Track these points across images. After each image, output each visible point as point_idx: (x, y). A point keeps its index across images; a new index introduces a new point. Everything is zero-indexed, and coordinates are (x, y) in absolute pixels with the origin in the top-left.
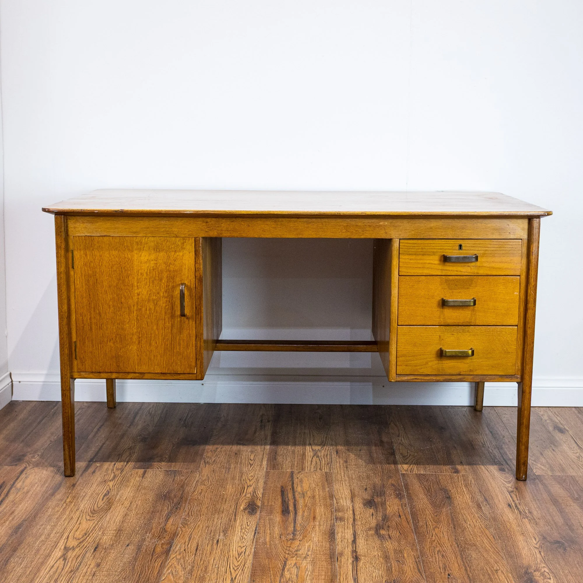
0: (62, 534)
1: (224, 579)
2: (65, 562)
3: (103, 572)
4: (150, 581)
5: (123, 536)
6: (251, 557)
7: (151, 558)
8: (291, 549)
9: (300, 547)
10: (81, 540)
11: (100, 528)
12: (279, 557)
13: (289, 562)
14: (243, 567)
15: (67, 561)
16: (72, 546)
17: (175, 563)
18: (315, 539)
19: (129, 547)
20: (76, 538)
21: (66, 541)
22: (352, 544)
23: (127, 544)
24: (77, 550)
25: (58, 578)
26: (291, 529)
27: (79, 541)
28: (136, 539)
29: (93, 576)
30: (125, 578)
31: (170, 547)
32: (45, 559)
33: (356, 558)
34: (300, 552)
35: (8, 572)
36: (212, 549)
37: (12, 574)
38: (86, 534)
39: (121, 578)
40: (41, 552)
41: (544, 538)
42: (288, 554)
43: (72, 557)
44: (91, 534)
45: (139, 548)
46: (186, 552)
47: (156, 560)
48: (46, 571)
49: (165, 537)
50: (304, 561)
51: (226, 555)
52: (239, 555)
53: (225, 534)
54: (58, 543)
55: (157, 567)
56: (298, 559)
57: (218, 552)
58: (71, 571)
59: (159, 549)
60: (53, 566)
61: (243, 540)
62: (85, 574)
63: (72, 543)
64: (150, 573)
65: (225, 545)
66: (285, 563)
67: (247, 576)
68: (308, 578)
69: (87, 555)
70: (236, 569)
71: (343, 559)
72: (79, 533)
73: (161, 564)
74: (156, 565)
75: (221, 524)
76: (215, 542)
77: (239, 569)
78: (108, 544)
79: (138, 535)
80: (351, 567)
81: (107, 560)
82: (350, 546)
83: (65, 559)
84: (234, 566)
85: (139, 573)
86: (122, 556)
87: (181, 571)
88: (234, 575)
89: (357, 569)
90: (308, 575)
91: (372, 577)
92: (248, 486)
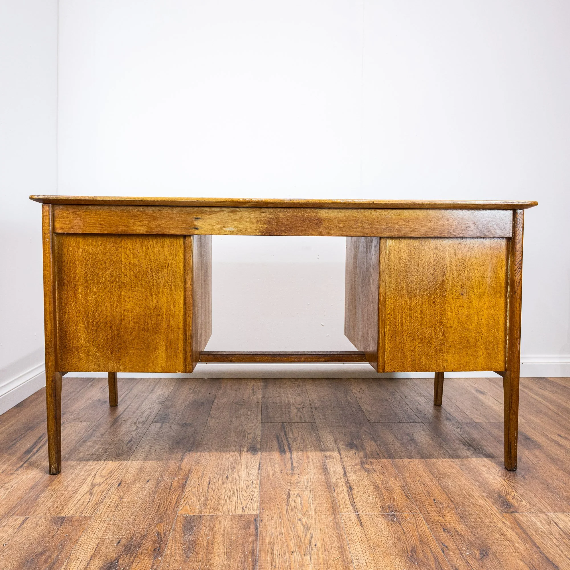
0: (90, 472)
1: (236, 508)
2: (91, 496)
3: (125, 504)
4: (168, 511)
5: (144, 473)
6: (258, 488)
7: (168, 491)
8: (292, 482)
9: (300, 480)
10: (107, 477)
11: (124, 468)
12: (283, 489)
13: (292, 493)
14: (252, 498)
15: (93, 495)
16: (98, 482)
17: (191, 495)
18: (311, 473)
19: (149, 482)
20: (102, 476)
21: (93, 478)
22: (344, 477)
23: (148, 480)
24: (102, 486)
25: (83, 510)
26: (289, 465)
27: (105, 478)
28: (156, 476)
29: (116, 508)
30: (145, 509)
31: (186, 482)
32: (73, 494)
33: (350, 488)
34: (300, 484)
35: (37, 506)
36: (223, 483)
37: (41, 507)
38: (111, 473)
39: (142, 509)
40: (70, 488)
42: (290, 486)
43: (98, 492)
44: (116, 473)
45: (158, 483)
46: (200, 486)
47: (173, 493)
48: (73, 504)
49: (181, 474)
50: (305, 492)
51: (236, 487)
52: (247, 487)
53: (233, 471)
54: (86, 480)
55: (174, 499)
56: (299, 490)
57: (229, 485)
58: (96, 504)
59: (175, 484)
60: (80, 499)
61: (250, 475)
62: (109, 506)
63: (98, 480)
64: (168, 504)
65: (233, 479)
66: (289, 494)
67: (256, 505)
69: (112, 490)
70: (245, 499)
71: (339, 489)
72: (105, 472)
73: (178, 496)
74: (174, 497)
75: (228, 462)
76: (225, 477)
77: (249, 499)
78: (131, 480)
79: (157, 473)
80: (348, 495)
81: (129, 494)
82: (343, 479)
83: (91, 494)
84: (244, 497)
85: (158, 505)
86: (143, 490)
87: (197, 502)
88: (244, 505)
89: (353, 497)
90: (311, 503)
91: (368, 503)
92: (248, 434)
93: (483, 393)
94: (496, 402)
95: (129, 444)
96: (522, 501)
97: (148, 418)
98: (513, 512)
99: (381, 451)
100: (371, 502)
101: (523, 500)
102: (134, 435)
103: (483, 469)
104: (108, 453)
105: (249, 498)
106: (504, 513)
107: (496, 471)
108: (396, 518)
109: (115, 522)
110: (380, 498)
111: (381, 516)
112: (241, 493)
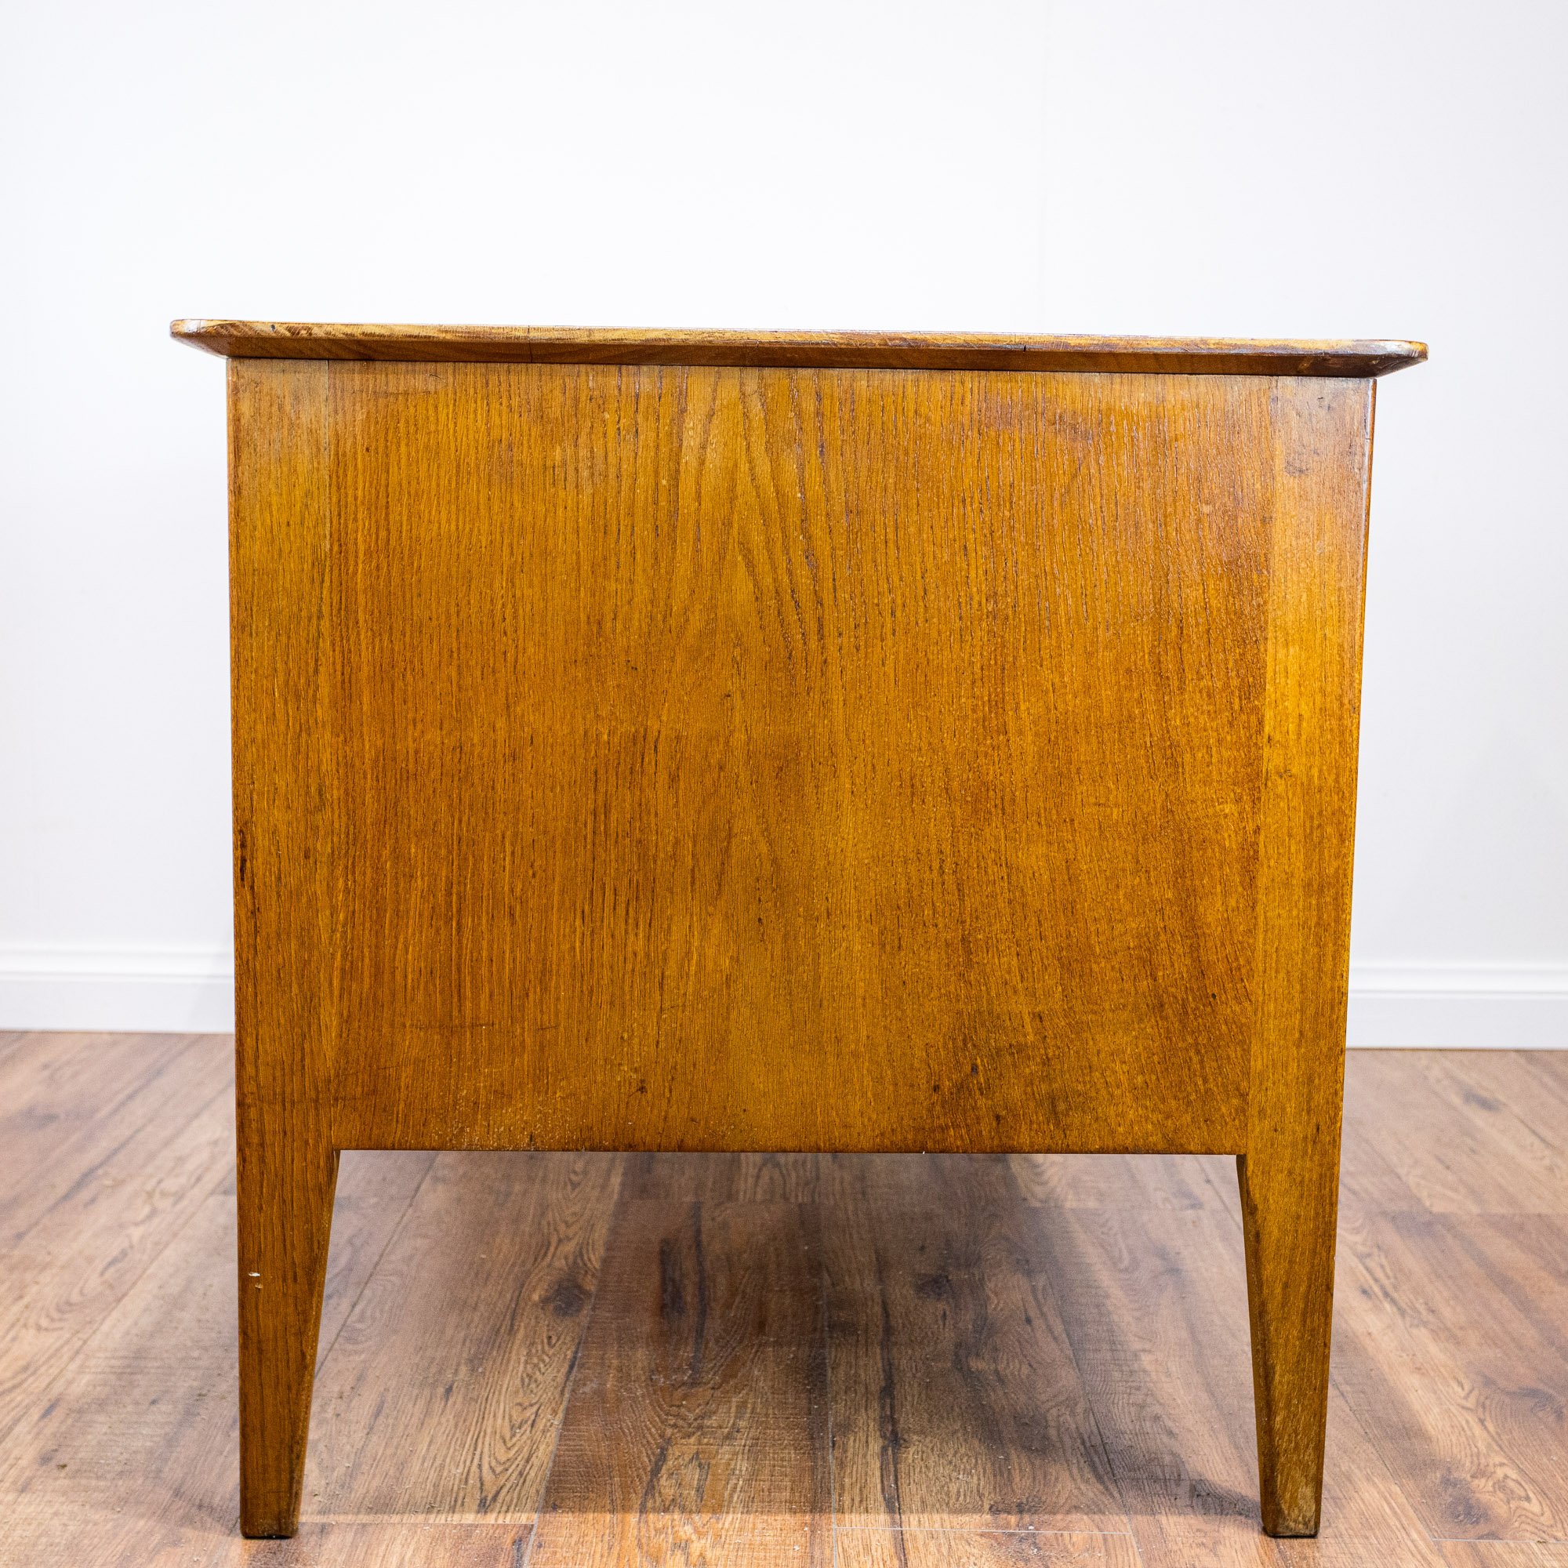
1: (456, 1501)
5: (146, 1374)
6: (552, 1434)
8: (683, 1412)
9: (713, 1408)
10: (8, 1385)
11: (78, 1352)
12: (644, 1437)
13: (673, 1452)
14: (525, 1465)
18: (760, 1384)
19: (160, 1405)
22: (881, 1398)
23: (155, 1398)
26: (685, 1354)
28: (187, 1383)
33: (895, 1440)
34: (710, 1422)
36: (428, 1412)
38: (27, 1369)
41: (1488, 1382)
42: (675, 1426)
44: (41, 1370)
45: (191, 1409)
46: (344, 1420)
50: (726, 1448)
51: (473, 1429)
52: (515, 1428)
53: (473, 1370)
56: (706, 1440)
61: (533, 1386)
65: (469, 1400)
66: (662, 1453)
67: (533, 1492)
68: (735, 1499)
69: (17, 1430)
70: (498, 1469)
71: (851, 1442)
75: (464, 1340)
76: (441, 1390)
77: (510, 1471)
78: (94, 1395)
80: (878, 1464)
81: (78, 1444)
82: (875, 1404)
84: (494, 1464)
88: (490, 1490)
89: (896, 1471)
90: (735, 1488)
91: (948, 1494)
92: (560, 1241)
93: (1486, 1105)
94: (1530, 1139)
95: (112, 1270)
96: (1528, 1499)
97: (199, 1179)
98: (1481, 1537)
99: (1045, 1309)
100: (959, 1492)
101: (1531, 1495)
102: (135, 1239)
103: (1414, 1380)
104: (26, 1301)
105: (514, 1467)
106: (1448, 1544)
107: (1460, 1390)
108: (1039, 1549)
109: (10, 1540)
110: (995, 1476)
111: (983, 1540)
112: (486, 1450)
